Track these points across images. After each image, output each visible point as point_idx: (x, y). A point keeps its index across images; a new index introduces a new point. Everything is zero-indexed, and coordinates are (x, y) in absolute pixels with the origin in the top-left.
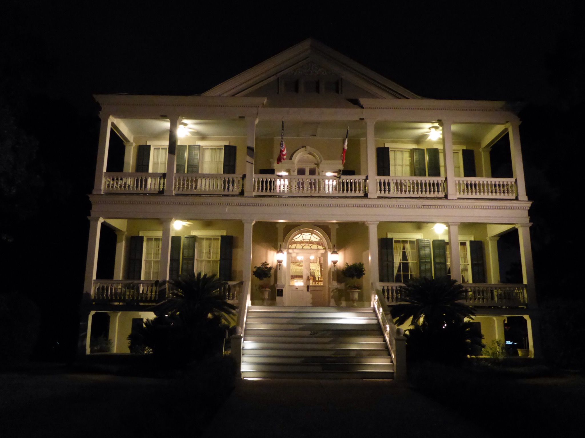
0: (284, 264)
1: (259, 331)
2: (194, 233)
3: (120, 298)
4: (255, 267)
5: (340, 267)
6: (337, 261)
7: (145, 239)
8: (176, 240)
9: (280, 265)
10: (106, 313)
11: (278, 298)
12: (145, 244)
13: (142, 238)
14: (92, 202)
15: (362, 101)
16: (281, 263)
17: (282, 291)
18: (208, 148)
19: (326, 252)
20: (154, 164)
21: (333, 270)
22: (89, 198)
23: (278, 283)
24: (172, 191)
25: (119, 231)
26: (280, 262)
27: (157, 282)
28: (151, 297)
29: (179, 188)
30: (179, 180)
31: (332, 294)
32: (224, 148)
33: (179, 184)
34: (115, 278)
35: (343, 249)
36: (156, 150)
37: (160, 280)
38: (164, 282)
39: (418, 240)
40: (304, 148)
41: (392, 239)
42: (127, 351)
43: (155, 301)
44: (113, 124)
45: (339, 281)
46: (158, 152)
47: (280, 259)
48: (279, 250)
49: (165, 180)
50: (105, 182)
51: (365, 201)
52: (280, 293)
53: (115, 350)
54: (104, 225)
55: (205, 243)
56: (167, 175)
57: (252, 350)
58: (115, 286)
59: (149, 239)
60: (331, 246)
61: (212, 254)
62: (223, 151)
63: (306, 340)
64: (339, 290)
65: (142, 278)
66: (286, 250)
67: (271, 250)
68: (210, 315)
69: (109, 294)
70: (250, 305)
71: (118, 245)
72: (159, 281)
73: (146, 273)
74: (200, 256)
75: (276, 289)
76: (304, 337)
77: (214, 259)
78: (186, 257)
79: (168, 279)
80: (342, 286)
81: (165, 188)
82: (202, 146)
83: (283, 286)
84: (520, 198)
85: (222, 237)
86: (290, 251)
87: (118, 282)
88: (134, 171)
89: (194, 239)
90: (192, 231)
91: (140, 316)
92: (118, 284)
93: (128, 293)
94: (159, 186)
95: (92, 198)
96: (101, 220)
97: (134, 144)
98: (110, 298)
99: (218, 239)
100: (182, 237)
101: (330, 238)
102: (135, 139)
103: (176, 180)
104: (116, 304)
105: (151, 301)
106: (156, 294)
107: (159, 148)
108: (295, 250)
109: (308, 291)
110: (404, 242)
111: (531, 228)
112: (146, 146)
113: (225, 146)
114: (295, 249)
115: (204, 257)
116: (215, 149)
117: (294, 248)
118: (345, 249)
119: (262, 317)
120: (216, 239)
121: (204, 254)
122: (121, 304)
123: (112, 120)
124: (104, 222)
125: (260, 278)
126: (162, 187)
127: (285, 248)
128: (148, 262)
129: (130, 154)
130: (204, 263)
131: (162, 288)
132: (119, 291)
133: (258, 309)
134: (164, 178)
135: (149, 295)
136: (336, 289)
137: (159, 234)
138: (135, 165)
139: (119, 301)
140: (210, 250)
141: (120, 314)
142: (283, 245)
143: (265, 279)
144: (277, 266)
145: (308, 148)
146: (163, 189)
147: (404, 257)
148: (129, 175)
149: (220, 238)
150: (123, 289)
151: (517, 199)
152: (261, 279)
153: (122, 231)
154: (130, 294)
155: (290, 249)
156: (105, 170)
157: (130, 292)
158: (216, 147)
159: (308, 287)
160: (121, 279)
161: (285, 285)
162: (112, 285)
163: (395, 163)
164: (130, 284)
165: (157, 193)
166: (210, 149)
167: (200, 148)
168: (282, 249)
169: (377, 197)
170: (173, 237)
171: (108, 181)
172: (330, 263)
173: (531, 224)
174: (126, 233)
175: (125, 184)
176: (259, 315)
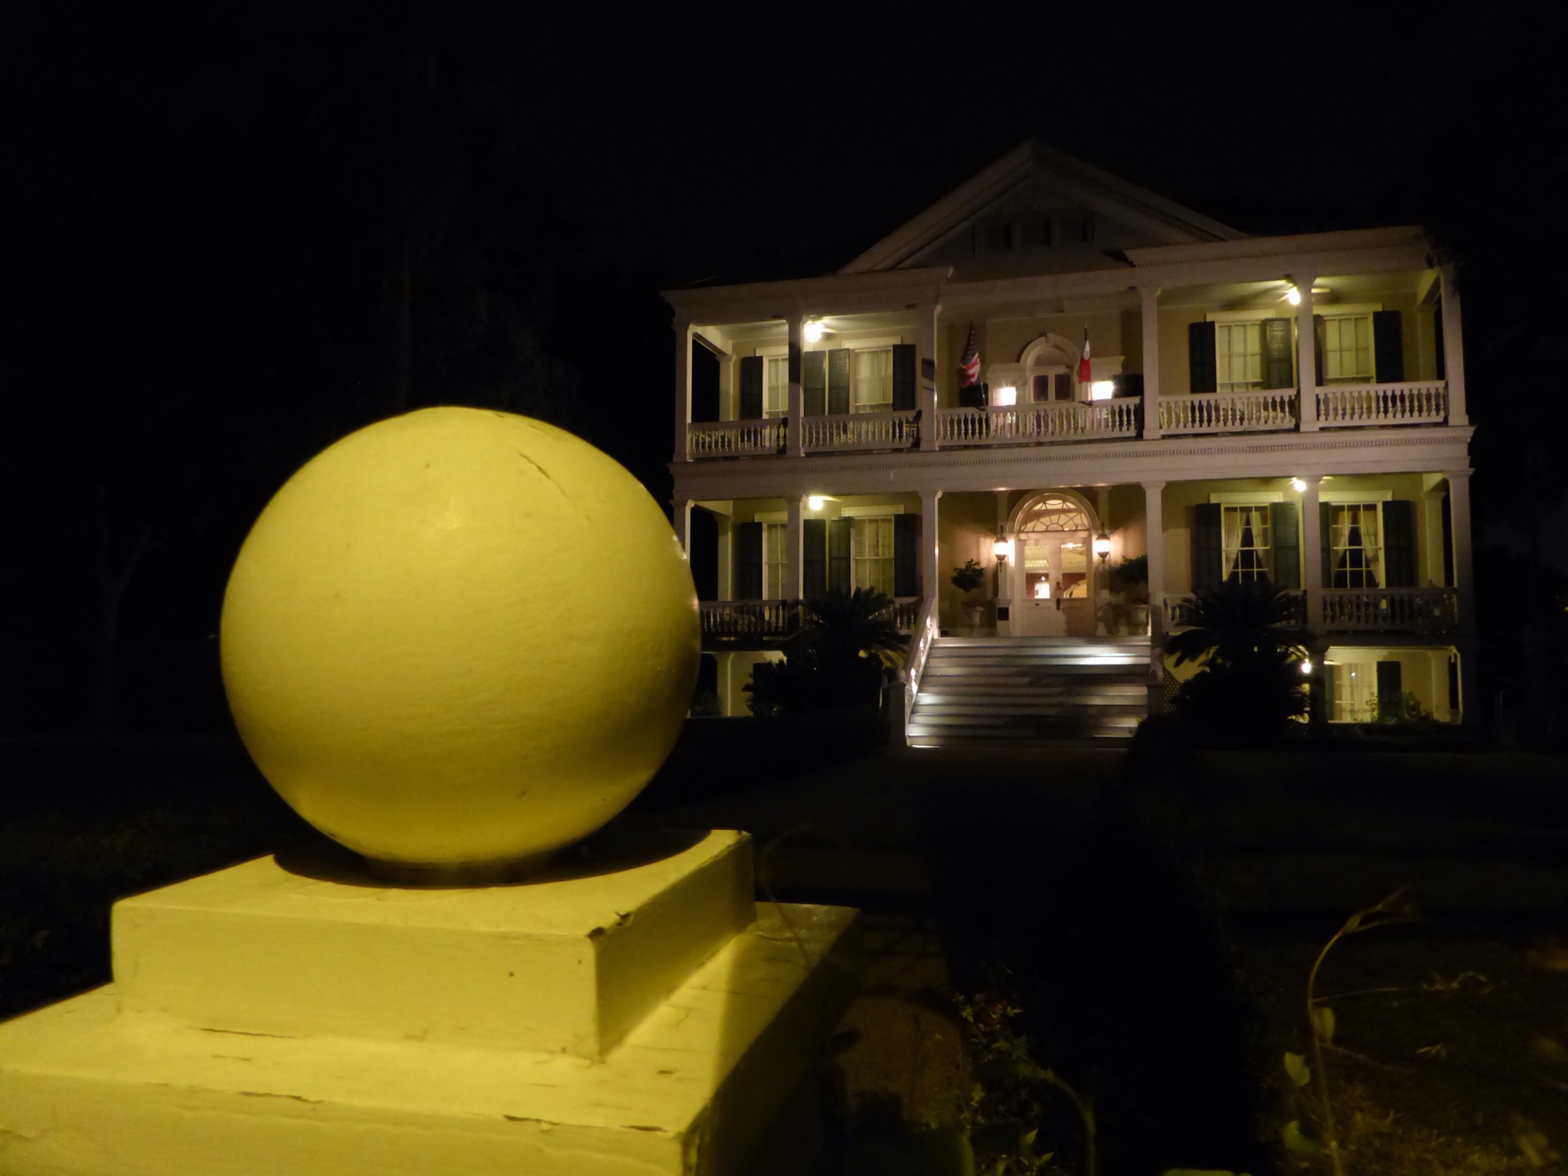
0: (1011, 560)
1: (943, 678)
2: (848, 512)
3: (730, 629)
4: (956, 569)
5: (1116, 563)
6: (1108, 553)
7: (765, 526)
8: (814, 528)
9: (1001, 564)
10: (711, 655)
11: (1000, 624)
12: (765, 535)
13: (760, 525)
14: (674, 475)
15: (1131, 254)
16: (1003, 559)
17: (1006, 610)
18: (864, 352)
19: (1090, 537)
20: (770, 389)
21: (1101, 569)
22: (668, 469)
23: (999, 597)
24: (799, 448)
25: (720, 515)
26: (1001, 558)
27: (784, 603)
28: (777, 627)
29: (811, 442)
30: (810, 428)
31: (1100, 614)
32: (892, 349)
33: (811, 433)
34: (721, 597)
35: (1121, 529)
36: (773, 364)
37: (790, 599)
38: (797, 602)
39: (1275, 506)
40: (1043, 338)
41: (1218, 506)
42: (746, 712)
43: (784, 633)
44: (696, 335)
45: (1113, 589)
46: (777, 366)
47: (1001, 553)
48: (1000, 536)
49: (787, 430)
50: (692, 439)
51: (1138, 446)
52: (1004, 614)
53: (729, 712)
54: (694, 510)
55: (868, 530)
56: (789, 420)
57: (931, 707)
58: (720, 610)
59: (772, 526)
60: (1098, 523)
61: (880, 548)
62: (891, 356)
63: (1022, 690)
64: (1115, 607)
65: (765, 596)
66: (1014, 535)
67: (986, 535)
68: (862, 654)
69: (712, 623)
70: (936, 637)
71: (721, 539)
72: (788, 601)
73: (770, 586)
74: (860, 551)
75: (995, 606)
76: (1022, 686)
77: (887, 556)
78: (835, 554)
79: (801, 597)
80: (1121, 598)
81: (787, 443)
82: (854, 350)
83: (1009, 601)
84: (1451, 422)
85: (897, 517)
86: (1023, 536)
87: (725, 604)
88: (737, 418)
89: (848, 521)
90: (843, 509)
91: (766, 658)
92: (724, 607)
93: (740, 622)
94: (778, 441)
95: (673, 469)
96: (690, 504)
97: (734, 357)
98: (713, 630)
99: (890, 520)
100: (826, 520)
101: (1097, 512)
102: (735, 348)
103: (804, 428)
104: (725, 639)
105: (777, 633)
106: (784, 623)
107: (777, 360)
108: (1031, 535)
109: (1058, 608)
110: (1246, 510)
111: (1472, 480)
112: (755, 357)
113: (895, 347)
114: (1033, 532)
115: (868, 554)
116: (877, 352)
117: (1031, 530)
118: (1126, 529)
119: (955, 655)
120: (885, 520)
121: (867, 548)
122: (732, 639)
123: (693, 329)
124: (695, 505)
125: (965, 590)
126: (781, 443)
127: (1012, 532)
128: (773, 567)
129: (729, 380)
130: (868, 565)
131: (794, 611)
132: (727, 618)
133: (950, 643)
134: (785, 427)
135: (774, 625)
136: (1108, 604)
137: (783, 517)
138: (738, 394)
139: (729, 634)
140: (878, 541)
141: (732, 655)
142: (1008, 526)
143: (974, 591)
144: (997, 566)
145: (1052, 336)
146: (785, 445)
147: (1248, 538)
148: (729, 425)
149: (893, 518)
150: (734, 614)
151: (1445, 423)
152: (967, 590)
153: (726, 516)
154: (743, 623)
155: (1023, 532)
156: (689, 420)
157: (743, 619)
158: (878, 349)
159: (1058, 602)
160: (729, 598)
161: (1011, 600)
162: (715, 609)
163: (1230, 351)
164: (743, 607)
165: (775, 452)
166: (868, 352)
167: (849, 354)
168: (1005, 535)
169: (1160, 437)
170: (806, 522)
171: (696, 435)
172: (1096, 557)
173: (1471, 471)
174: (732, 519)
175: (723, 438)
176: (949, 652)
